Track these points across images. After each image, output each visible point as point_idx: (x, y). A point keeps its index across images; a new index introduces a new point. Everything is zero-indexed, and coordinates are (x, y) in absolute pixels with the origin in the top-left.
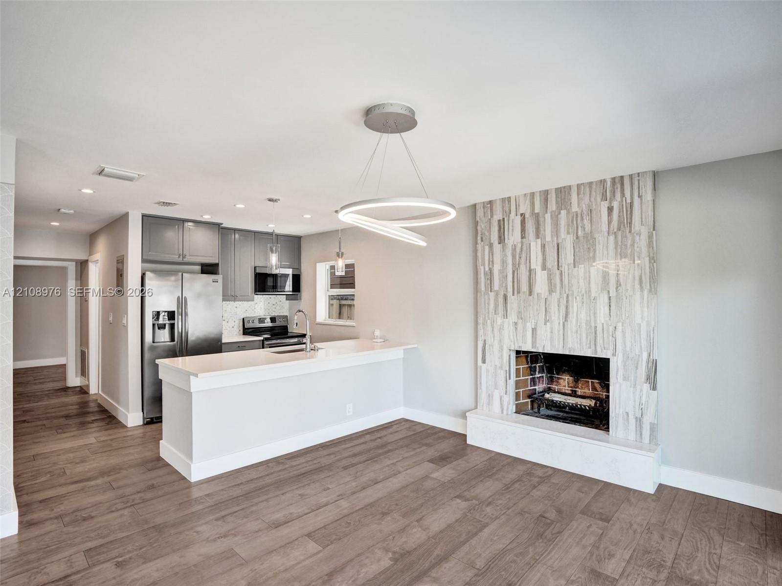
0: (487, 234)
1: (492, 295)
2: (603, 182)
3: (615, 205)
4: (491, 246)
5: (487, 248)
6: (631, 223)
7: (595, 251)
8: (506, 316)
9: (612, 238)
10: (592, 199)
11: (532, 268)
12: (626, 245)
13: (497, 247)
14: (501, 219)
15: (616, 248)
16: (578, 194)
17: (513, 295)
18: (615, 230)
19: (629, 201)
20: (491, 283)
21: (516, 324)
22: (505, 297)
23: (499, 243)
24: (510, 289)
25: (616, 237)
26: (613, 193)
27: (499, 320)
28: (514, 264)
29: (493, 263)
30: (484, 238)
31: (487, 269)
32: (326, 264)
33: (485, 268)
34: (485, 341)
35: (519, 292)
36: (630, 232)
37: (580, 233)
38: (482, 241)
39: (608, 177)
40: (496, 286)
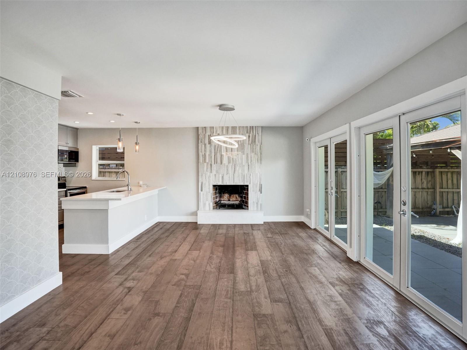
0: (203, 140)
1: (205, 164)
2: (247, 127)
3: (251, 135)
4: (205, 145)
5: (203, 146)
6: (255, 142)
7: (244, 150)
8: (211, 172)
9: (249, 146)
10: (244, 132)
11: (222, 154)
12: (254, 149)
13: (208, 146)
14: (210, 135)
15: (251, 149)
16: (239, 130)
17: (214, 164)
18: (251, 143)
19: (255, 134)
20: (205, 159)
21: (215, 175)
22: (211, 165)
23: (209, 144)
24: (213, 162)
25: (251, 146)
26: (250, 132)
27: (208, 174)
28: (215, 153)
29: (206, 151)
30: (202, 141)
31: (203, 154)
32: (96, 146)
33: (202, 153)
34: (202, 182)
35: (217, 163)
36: (255, 144)
37: (239, 143)
38: (201, 142)
39: (249, 125)
40: (207, 161)
